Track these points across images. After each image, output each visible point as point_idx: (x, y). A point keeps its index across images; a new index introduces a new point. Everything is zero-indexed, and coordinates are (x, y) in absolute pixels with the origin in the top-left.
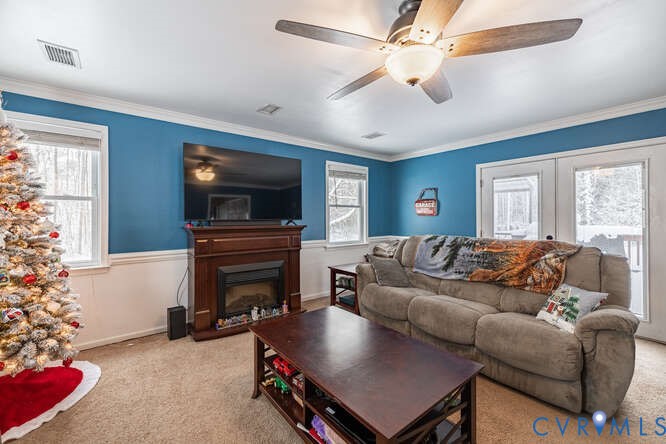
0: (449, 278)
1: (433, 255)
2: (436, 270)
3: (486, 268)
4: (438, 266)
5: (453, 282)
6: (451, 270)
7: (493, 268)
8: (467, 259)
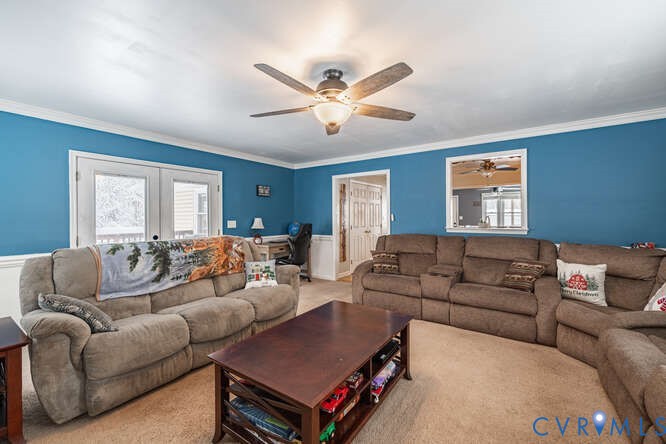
0: (164, 288)
1: (132, 269)
2: (142, 286)
3: (201, 265)
4: (146, 279)
5: (173, 290)
6: (167, 278)
7: (206, 264)
8: (183, 261)
